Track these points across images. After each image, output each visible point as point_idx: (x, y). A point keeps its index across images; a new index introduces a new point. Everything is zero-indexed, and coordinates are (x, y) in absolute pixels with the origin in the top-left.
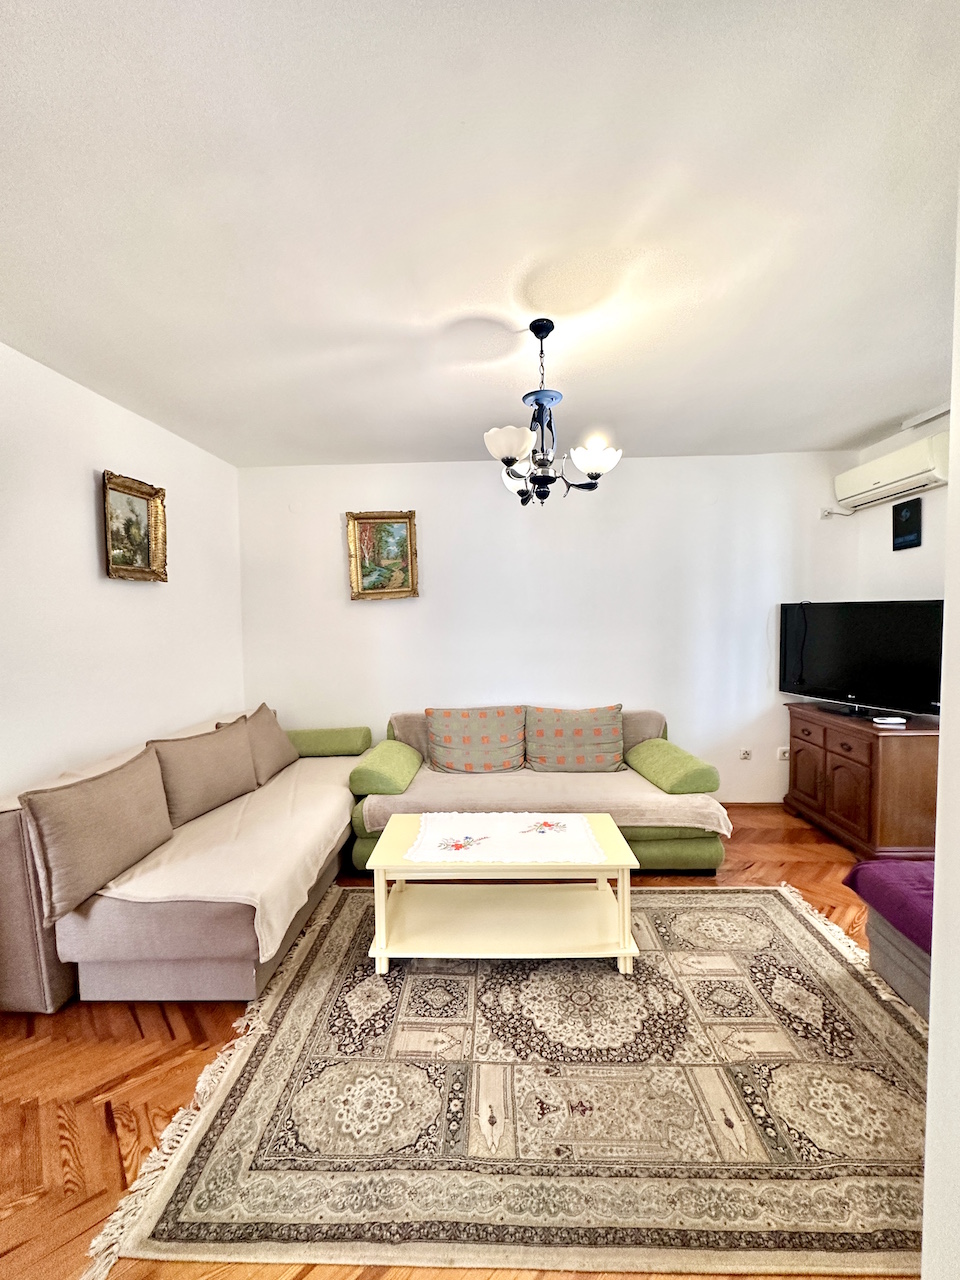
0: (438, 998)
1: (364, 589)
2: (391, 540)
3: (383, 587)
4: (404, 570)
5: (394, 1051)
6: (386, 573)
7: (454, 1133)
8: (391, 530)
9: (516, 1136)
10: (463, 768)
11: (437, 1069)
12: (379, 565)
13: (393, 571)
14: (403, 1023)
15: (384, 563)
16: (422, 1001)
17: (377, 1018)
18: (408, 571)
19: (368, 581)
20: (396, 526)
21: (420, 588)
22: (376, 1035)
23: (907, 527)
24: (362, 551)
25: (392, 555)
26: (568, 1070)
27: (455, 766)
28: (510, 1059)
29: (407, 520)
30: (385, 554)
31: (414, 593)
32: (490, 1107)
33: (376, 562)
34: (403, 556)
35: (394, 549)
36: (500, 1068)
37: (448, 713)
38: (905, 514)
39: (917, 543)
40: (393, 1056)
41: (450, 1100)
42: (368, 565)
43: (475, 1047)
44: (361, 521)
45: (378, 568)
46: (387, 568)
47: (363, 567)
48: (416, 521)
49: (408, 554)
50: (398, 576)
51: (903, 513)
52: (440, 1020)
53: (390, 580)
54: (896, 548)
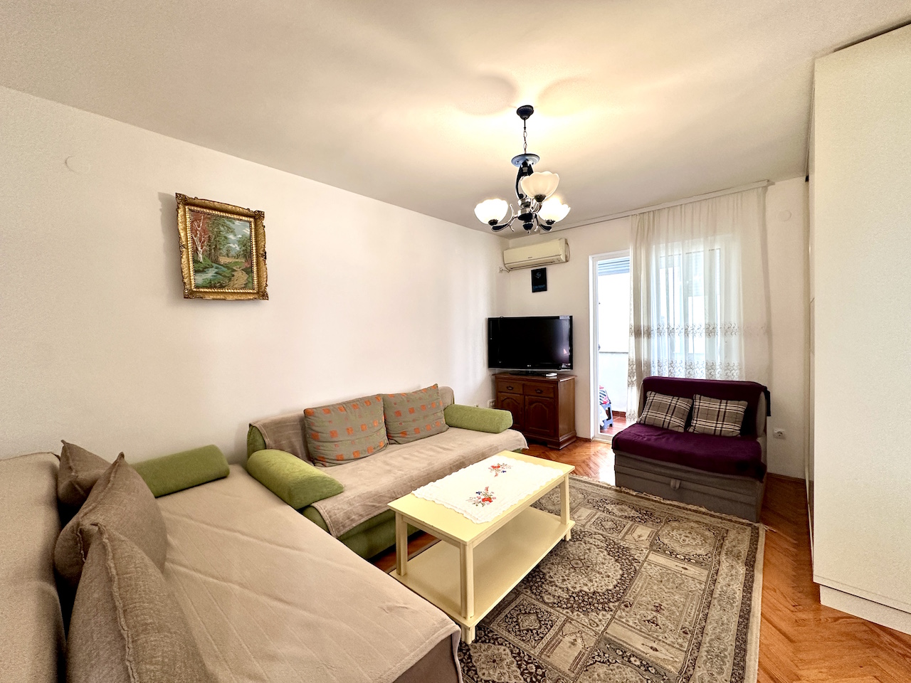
0: (529, 622)
1: (197, 287)
2: (231, 237)
3: (222, 287)
4: (249, 271)
5: (568, 672)
6: (227, 273)
7: (657, 673)
8: (231, 225)
9: (669, 645)
10: (352, 457)
11: (599, 655)
12: (216, 261)
13: (234, 271)
14: (541, 653)
15: (223, 260)
16: (525, 632)
17: (524, 666)
18: (252, 272)
19: (200, 279)
20: (237, 223)
21: (268, 290)
22: (543, 675)
23: (540, 281)
24: (194, 243)
25: (233, 253)
26: (629, 598)
27: (345, 457)
28: (609, 616)
29: (252, 220)
30: (224, 251)
31: (263, 295)
32: (643, 644)
33: (213, 257)
34: (247, 254)
35: (236, 247)
36: (612, 624)
37: (327, 409)
38: (539, 275)
39: (545, 289)
40: (573, 675)
41: (630, 662)
42: (201, 260)
43: (589, 626)
44: (192, 208)
45: (215, 265)
46: (226, 266)
47: (196, 261)
48: (265, 222)
49: (254, 254)
50: (241, 277)
51: (537, 274)
52: (552, 632)
53: (230, 280)
54: (534, 291)
